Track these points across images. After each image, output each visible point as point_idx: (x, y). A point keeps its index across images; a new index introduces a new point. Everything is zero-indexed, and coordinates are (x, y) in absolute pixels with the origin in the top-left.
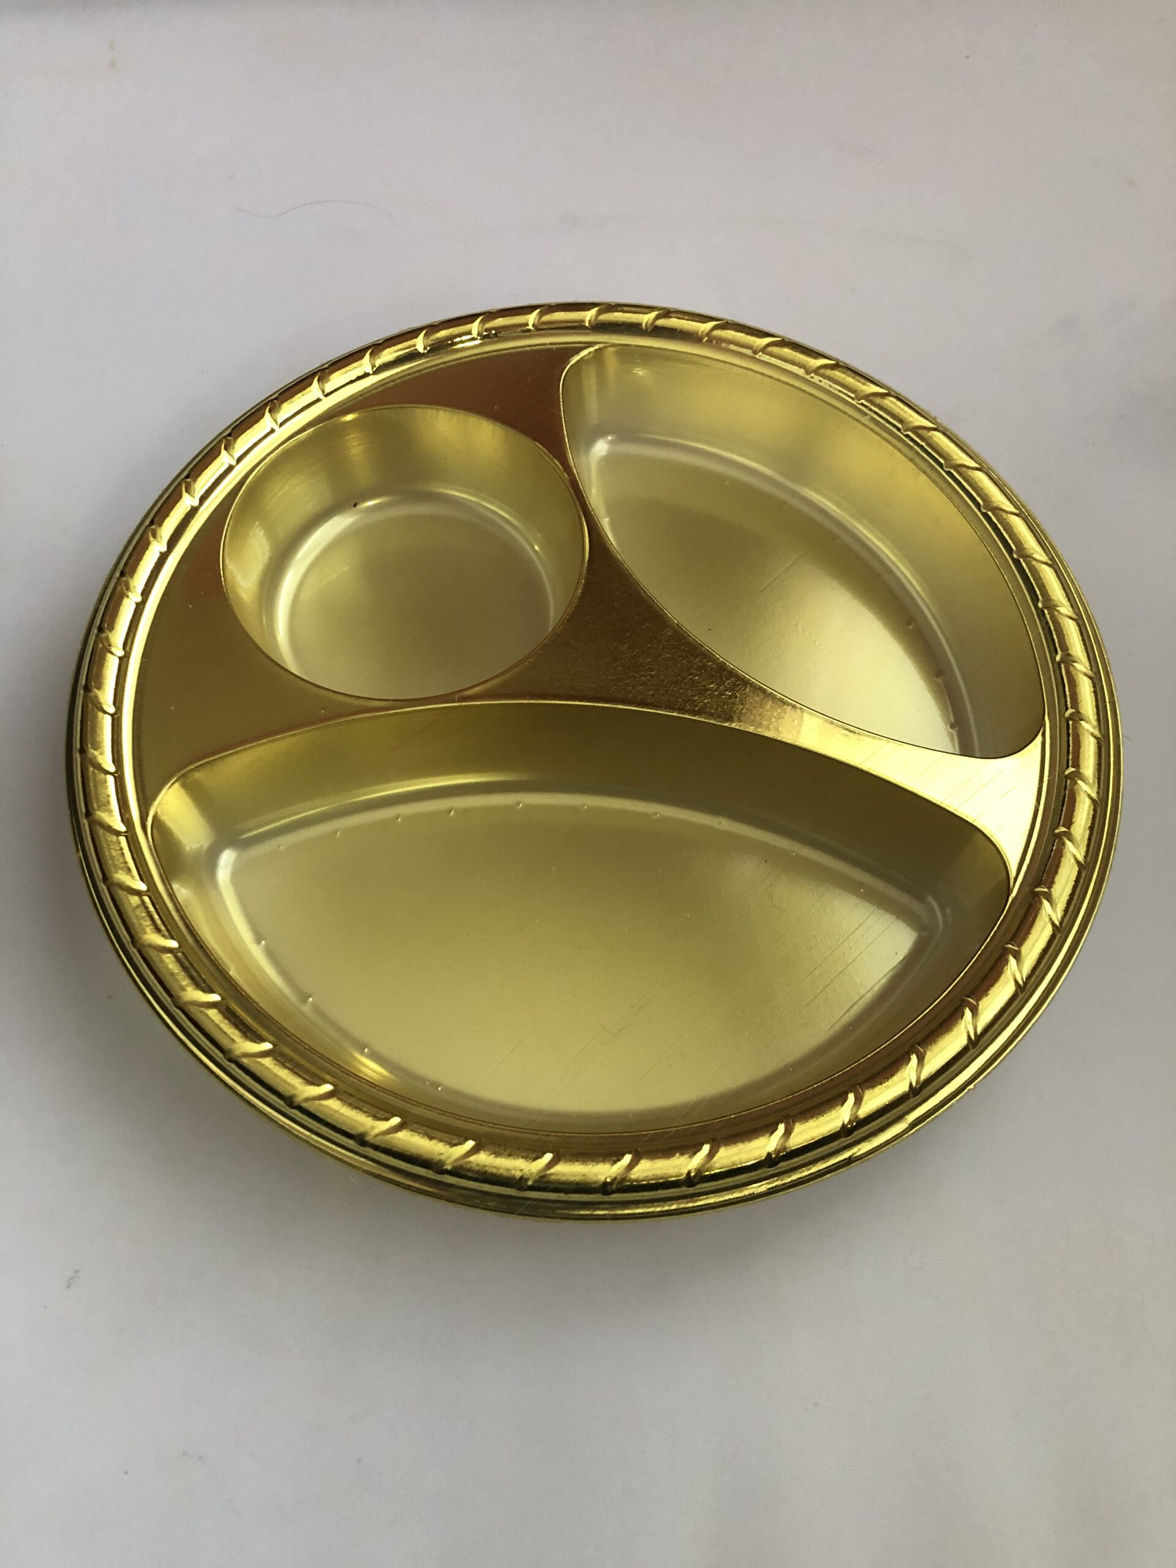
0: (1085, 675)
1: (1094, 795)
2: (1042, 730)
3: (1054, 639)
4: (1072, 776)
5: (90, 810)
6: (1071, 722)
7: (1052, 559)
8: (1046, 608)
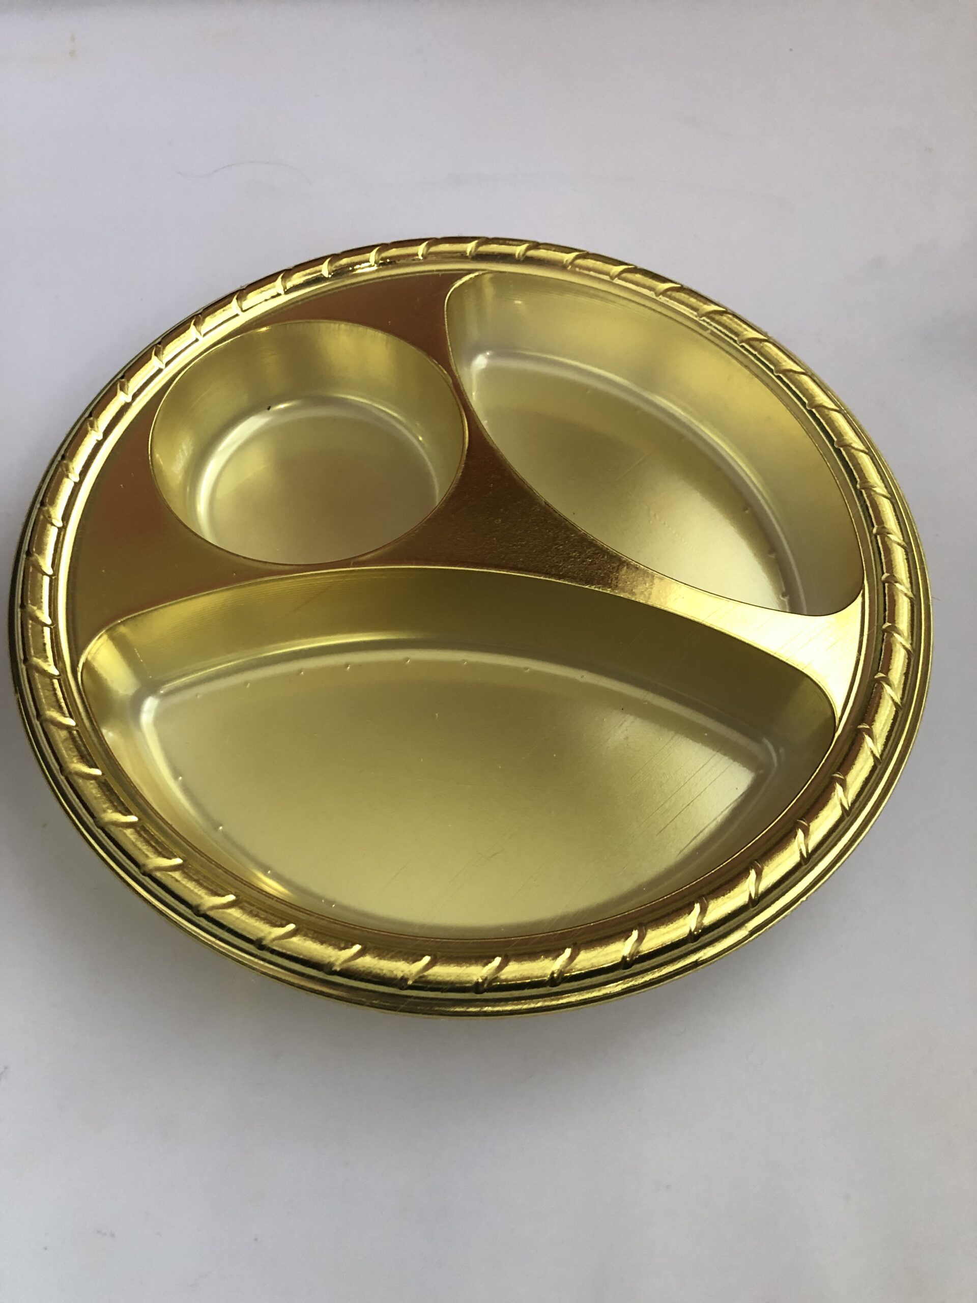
0: (899, 544)
1: (908, 646)
2: (861, 592)
3: (872, 515)
4: (889, 630)
5: (28, 657)
6: (886, 585)
7: (868, 448)
8: (863, 489)
